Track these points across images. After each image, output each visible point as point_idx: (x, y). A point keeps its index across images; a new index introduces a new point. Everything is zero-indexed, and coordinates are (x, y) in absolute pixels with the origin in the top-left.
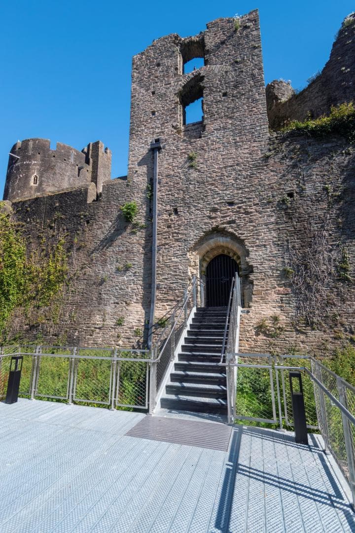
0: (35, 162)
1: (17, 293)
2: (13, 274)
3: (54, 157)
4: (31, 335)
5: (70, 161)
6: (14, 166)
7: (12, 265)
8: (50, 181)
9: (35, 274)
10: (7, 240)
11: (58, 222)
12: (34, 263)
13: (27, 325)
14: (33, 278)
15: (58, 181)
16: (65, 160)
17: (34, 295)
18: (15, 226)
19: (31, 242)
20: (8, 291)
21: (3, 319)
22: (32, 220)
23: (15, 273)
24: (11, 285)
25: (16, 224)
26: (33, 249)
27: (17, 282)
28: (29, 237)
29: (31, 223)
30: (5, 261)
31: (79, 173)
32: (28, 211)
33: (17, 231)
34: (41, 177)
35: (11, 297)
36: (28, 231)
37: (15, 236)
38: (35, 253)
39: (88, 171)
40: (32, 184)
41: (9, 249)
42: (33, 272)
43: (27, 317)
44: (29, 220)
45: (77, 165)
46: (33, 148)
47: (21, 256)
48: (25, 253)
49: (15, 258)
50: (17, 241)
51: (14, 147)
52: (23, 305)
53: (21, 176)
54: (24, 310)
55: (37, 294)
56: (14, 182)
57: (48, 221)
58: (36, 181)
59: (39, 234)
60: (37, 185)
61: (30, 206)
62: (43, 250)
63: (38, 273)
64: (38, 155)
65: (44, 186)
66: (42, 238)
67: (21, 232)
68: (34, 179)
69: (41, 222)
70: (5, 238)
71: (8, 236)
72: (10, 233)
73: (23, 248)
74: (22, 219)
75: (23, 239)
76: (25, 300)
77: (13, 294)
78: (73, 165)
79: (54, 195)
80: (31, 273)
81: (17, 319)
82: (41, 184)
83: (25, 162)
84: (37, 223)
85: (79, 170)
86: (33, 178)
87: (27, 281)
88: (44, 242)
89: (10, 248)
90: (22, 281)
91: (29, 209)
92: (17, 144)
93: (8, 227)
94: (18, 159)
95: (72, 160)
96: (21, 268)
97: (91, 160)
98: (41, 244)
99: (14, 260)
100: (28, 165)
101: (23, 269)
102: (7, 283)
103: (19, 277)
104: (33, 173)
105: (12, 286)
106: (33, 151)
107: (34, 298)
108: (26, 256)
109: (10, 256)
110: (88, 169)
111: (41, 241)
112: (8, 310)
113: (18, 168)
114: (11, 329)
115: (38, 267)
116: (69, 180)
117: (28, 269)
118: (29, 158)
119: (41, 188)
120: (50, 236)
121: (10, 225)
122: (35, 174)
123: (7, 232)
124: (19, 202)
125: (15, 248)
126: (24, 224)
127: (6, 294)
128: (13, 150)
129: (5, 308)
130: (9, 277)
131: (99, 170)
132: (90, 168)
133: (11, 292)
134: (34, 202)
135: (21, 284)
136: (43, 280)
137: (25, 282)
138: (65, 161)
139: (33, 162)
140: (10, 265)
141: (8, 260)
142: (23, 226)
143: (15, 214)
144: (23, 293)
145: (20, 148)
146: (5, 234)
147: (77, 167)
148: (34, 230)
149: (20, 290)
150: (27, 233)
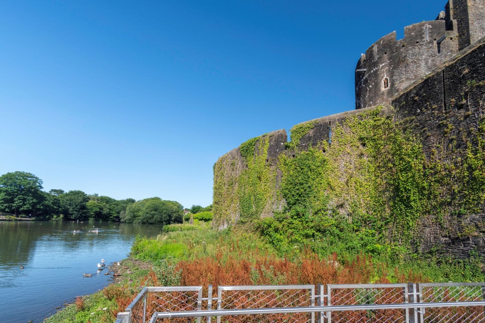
0: (383, 64)
1: (420, 199)
2: (410, 178)
3: (403, 46)
4: (456, 251)
5: (424, 40)
6: (362, 80)
7: (407, 168)
8: (403, 77)
9: (444, 173)
10: (394, 143)
11: (473, 94)
12: (440, 159)
13: (446, 236)
14: (442, 179)
15: (412, 71)
16: (417, 42)
17: (449, 200)
18: (401, 124)
19: (428, 136)
20: (408, 198)
21: (408, 228)
22: (423, 109)
23: (413, 177)
24: (410, 190)
25: (402, 121)
26: (433, 143)
27: (417, 187)
28: (424, 131)
29: (424, 113)
30: (397, 166)
31: (439, 47)
32: (416, 101)
33: (405, 130)
34: (391, 77)
35: (412, 204)
36: (421, 124)
37: (403, 135)
38: (438, 147)
39: (451, 39)
40: (383, 89)
41: (399, 152)
42: (440, 171)
43: (442, 228)
44: (419, 111)
45: (435, 40)
46: (378, 51)
47: (416, 156)
48: (421, 150)
49: (410, 160)
50: (408, 139)
51: (359, 62)
52: (432, 213)
53: (371, 86)
54: (436, 219)
55: (453, 199)
56: (365, 96)
57: (453, 100)
58: (387, 84)
59: (441, 122)
60: (389, 88)
61: (417, 94)
62: (451, 141)
63: (449, 171)
64: (385, 55)
65: (396, 86)
66: (446, 126)
67: (411, 129)
68: (385, 83)
69: (441, 107)
70: (391, 141)
71: (394, 138)
72: (396, 134)
73: (418, 146)
74: (409, 114)
75: (416, 135)
76: (435, 207)
77: (414, 200)
78: (429, 43)
79: (456, 63)
80: (436, 173)
81: (428, 229)
82: (393, 85)
83: (372, 71)
84: (433, 109)
85: (439, 44)
86: (383, 82)
87: (432, 184)
88: (451, 130)
89: (399, 150)
90: (425, 184)
91: (416, 98)
92: (361, 58)
93: (392, 128)
94: (365, 71)
95: (427, 38)
96: (419, 170)
97: (455, 22)
98: (446, 133)
99: (409, 162)
100: (377, 71)
101: (422, 170)
102: (405, 189)
103: (420, 181)
104: (383, 77)
105: (412, 192)
106: (378, 54)
107: (449, 204)
108: (424, 156)
109: (401, 159)
110: (452, 36)
111: (446, 130)
112: (411, 218)
113: (366, 81)
114: (422, 240)
115: (449, 164)
116: (426, 63)
117: (431, 169)
118: (376, 64)
119: (393, 89)
120: (462, 119)
121: (394, 126)
122: (385, 77)
123: (392, 135)
124: (401, 96)
125: (407, 148)
126: (414, 117)
127: (405, 201)
128: (359, 66)
129: (407, 216)
130: (405, 182)
131: (471, 27)
132: (455, 33)
133: (412, 198)
134: (423, 87)
135: (423, 188)
136: (459, 180)
137: (430, 185)
138: (418, 44)
139: (381, 65)
140: (404, 169)
141: (400, 164)
142: (412, 121)
143: (398, 111)
144: (429, 198)
145: (365, 61)
146: (390, 137)
147: (435, 42)
148: (430, 120)
149: (423, 195)
150: (421, 127)
